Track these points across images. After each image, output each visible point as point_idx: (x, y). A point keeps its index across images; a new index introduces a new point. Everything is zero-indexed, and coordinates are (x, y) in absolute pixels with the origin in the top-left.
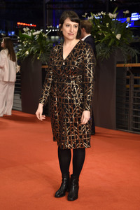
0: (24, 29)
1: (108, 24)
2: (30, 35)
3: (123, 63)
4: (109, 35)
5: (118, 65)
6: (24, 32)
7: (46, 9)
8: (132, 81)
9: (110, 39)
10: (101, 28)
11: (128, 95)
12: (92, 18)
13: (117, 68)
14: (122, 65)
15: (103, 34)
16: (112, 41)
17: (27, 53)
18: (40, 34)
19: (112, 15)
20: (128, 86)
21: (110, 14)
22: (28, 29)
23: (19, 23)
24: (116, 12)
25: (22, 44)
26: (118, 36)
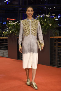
0: (10, 22)
1: (46, 19)
2: (12, 24)
3: (53, 36)
4: (47, 24)
5: (51, 37)
6: (9, 23)
7: (20, 13)
8: (57, 44)
9: (47, 26)
10: (43, 21)
11: (55, 50)
12: (39, 17)
13: (50, 38)
14: (52, 37)
15: (44, 24)
16: (48, 27)
17: (11, 32)
18: (16, 24)
19: (48, 16)
20: (55, 46)
21: (47, 15)
22: (11, 22)
23: (8, 19)
24: (49, 14)
25: (9, 28)
26: (50, 25)
